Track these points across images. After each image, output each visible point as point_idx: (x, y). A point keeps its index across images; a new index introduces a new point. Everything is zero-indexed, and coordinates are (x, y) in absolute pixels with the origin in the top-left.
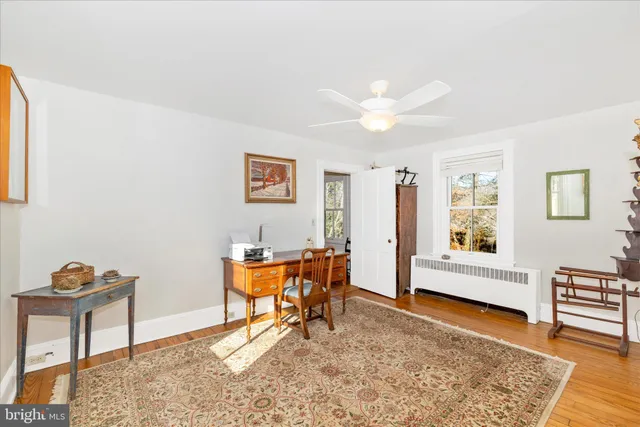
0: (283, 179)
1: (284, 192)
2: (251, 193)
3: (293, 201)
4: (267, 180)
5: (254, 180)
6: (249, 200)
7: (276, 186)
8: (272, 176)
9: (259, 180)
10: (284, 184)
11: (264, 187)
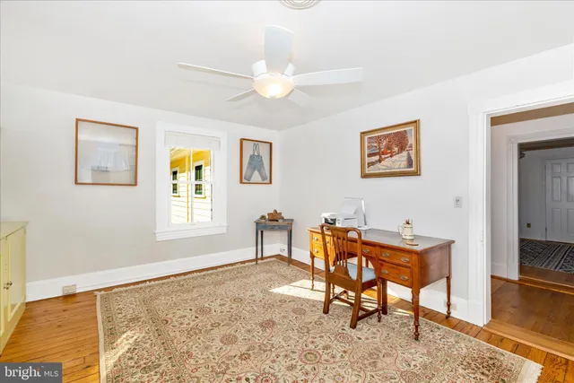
0: (402, 149)
1: (405, 163)
2: (367, 169)
3: (416, 173)
4: (383, 153)
5: (370, 155)
6: (365, 176)
7: (394, 158)
8: (389, 147)
9: (374, 154)
10: (405, 154)
11: (380, 161)
